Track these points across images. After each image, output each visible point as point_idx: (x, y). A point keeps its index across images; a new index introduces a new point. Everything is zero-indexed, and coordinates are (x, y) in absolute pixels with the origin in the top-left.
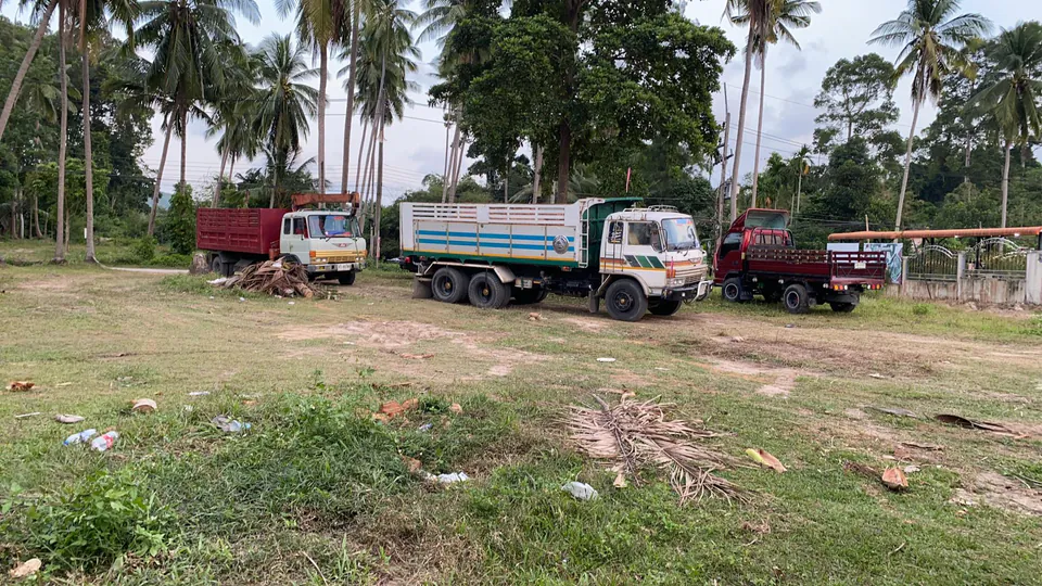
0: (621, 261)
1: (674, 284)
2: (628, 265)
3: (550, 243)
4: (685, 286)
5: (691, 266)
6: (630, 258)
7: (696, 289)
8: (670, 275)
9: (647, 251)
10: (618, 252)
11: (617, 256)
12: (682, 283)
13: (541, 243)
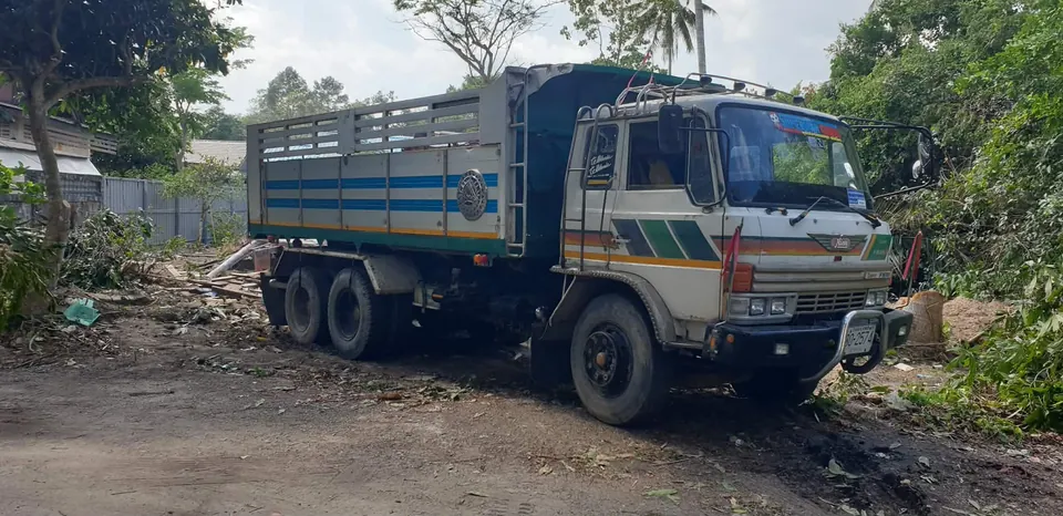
0: (603, 238)
1: (748, 310)
2: (623, 251)
3: (453, 194)
4: (792, 322)
5: (826, 260)
6: (628, 228)
7: (836, 334)
8: (737, 281)
9: (666, 205)
10: (594, 210)
11: (592, 225)
12: (782, 310)
13: (435, 194)
